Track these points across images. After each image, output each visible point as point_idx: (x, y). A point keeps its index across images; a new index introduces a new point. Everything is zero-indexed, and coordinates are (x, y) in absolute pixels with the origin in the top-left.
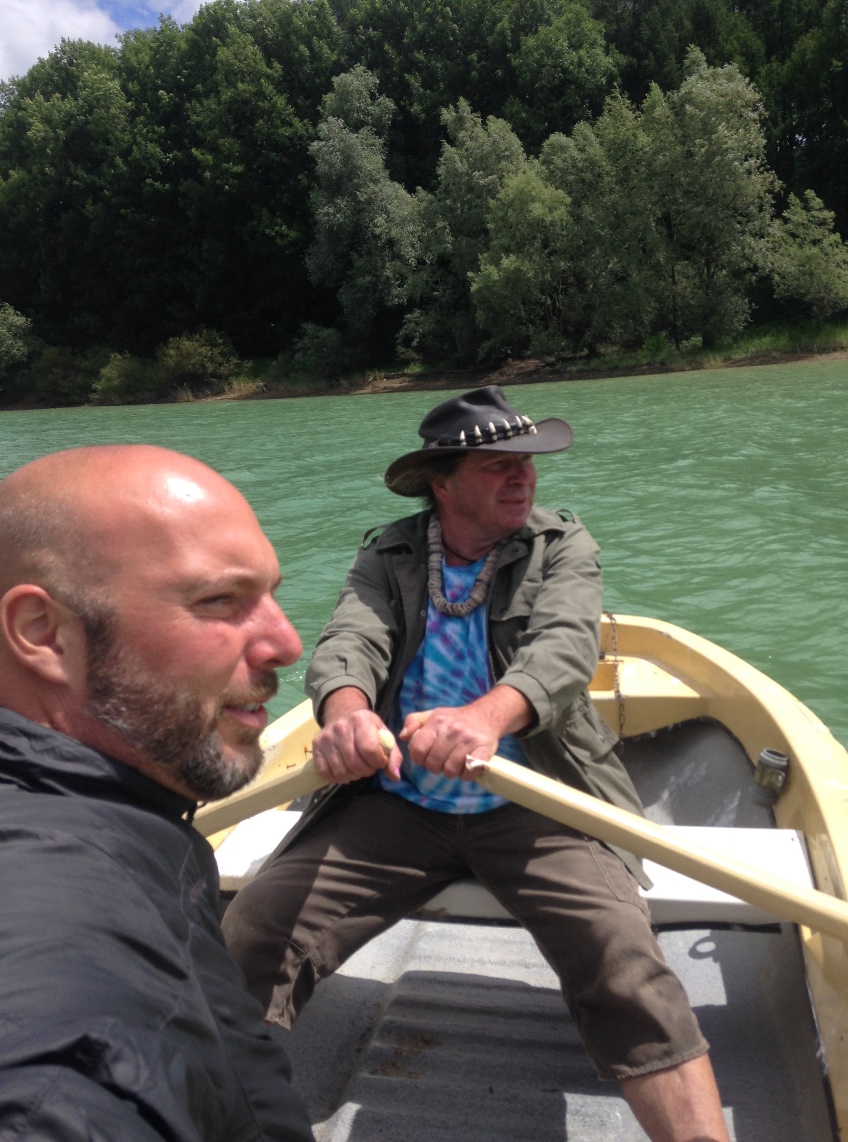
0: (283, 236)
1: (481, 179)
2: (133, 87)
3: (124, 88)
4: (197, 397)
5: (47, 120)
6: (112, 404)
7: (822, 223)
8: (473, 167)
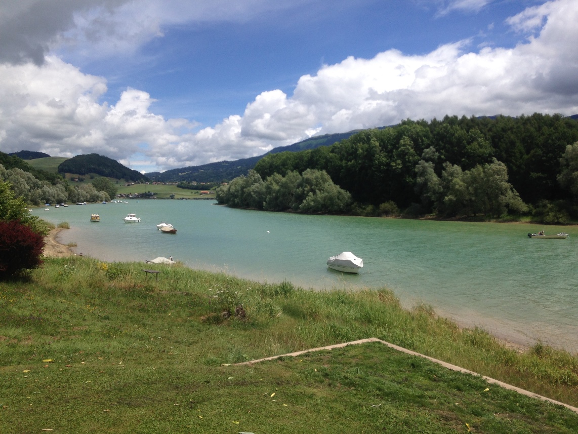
0: (411, 182)
1: (450, 178)
2: (382, 144)
3: (380, 144)
4: (386, 216)
5: (362, 149)
6: (368, 216)
7: (517, 195)
8: (448, 176)
